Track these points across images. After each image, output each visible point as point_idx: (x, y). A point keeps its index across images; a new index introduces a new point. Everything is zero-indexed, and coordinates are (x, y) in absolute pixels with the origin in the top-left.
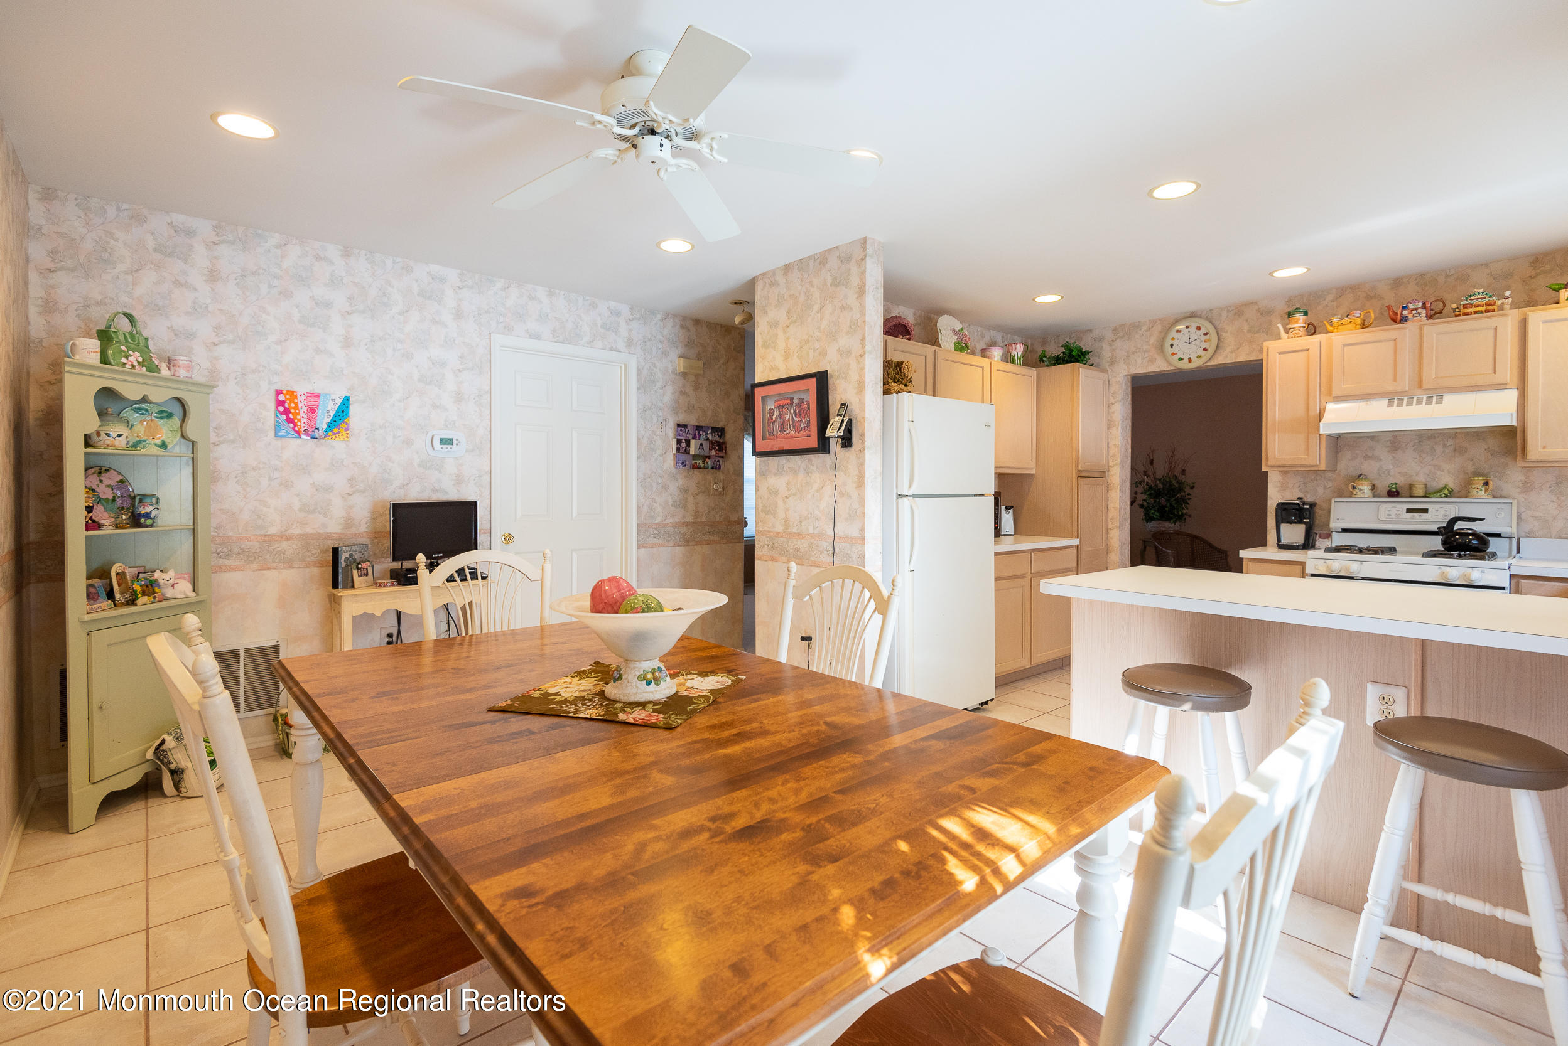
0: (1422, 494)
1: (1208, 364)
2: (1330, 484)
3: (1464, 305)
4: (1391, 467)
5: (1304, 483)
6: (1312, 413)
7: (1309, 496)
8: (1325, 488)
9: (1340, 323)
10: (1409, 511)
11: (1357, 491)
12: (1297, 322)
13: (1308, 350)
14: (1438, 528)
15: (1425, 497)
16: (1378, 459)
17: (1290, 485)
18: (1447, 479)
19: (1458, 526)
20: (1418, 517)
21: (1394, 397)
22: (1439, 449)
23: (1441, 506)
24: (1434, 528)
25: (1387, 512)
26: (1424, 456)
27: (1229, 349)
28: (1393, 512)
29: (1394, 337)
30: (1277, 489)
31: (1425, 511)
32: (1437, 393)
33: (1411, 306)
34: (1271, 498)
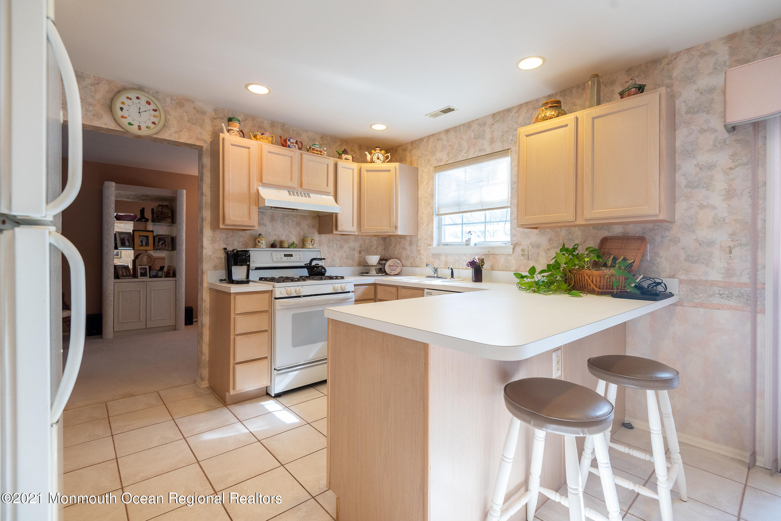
0: (287, 246)
1: (155, 136)
2: (241, 240)
3: (313, 148)
4: (271, 231)
5: (226, 238)
6: (252, 191)
7: (229, 247)
8: (239, 242)
9: (261, 137)
10: (285, 255)
11: (261, 244)
12: (235, 127)
13: (249, 148)
14: (305, 264)
15: (289, 248)
16: (266, 226)
17: (218, 239)
18: (294, 239)
19: (314, 263)
20: (289, 259)
21: (291, 191)
22: (290, 222)
23: (298, 253)
24: (303, 264)
25: (276, 257)
26: (285, 225)
27: (173, 130)
28: (279, 256)
29: (291, 155)
30: (209, 242)
31: (291, 255)
32: (307, 193)
33: (291, 140)
34: (206, 248)
